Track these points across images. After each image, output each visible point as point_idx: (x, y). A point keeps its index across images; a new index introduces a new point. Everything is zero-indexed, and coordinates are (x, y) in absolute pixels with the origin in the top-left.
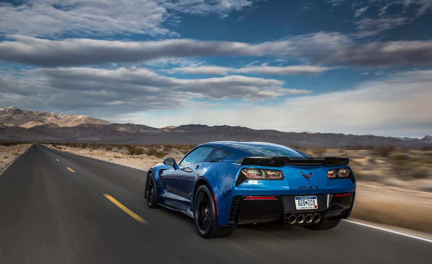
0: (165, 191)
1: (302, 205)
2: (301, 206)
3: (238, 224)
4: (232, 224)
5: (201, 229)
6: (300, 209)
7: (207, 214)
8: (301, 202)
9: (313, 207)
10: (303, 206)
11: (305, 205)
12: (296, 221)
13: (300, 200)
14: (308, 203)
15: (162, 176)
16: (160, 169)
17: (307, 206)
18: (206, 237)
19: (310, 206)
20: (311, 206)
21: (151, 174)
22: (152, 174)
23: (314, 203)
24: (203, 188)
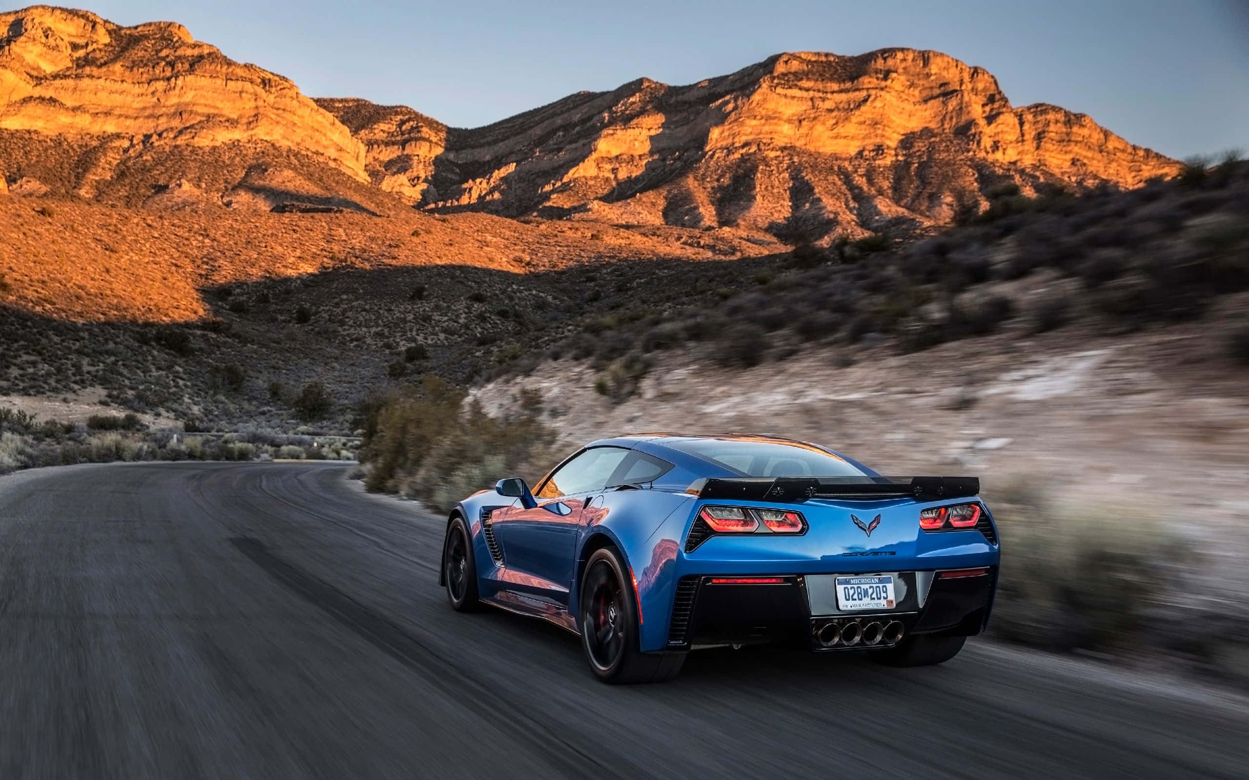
0: (499, 564)
1: (853, 600)
2: (851, 603)
3: (693, 647)
4: (676, 648)
5: (597, 661)
6: (849, 608)
7: (613, 623)
8: (851, 592)
9: (882, 604)
10: (858, 602)
11: (861, 599)
12: (840, 639)
13: (849, 586)
14: (870, 593)
15: (490, 526)
16: (483, 507)
17: (866, 600)
18: (610, 680)
19: (876, 601)
20: (879, 601)
21: (459, 519)
22: (463, 519)
23: (885, 595)
24: (605, 556)
